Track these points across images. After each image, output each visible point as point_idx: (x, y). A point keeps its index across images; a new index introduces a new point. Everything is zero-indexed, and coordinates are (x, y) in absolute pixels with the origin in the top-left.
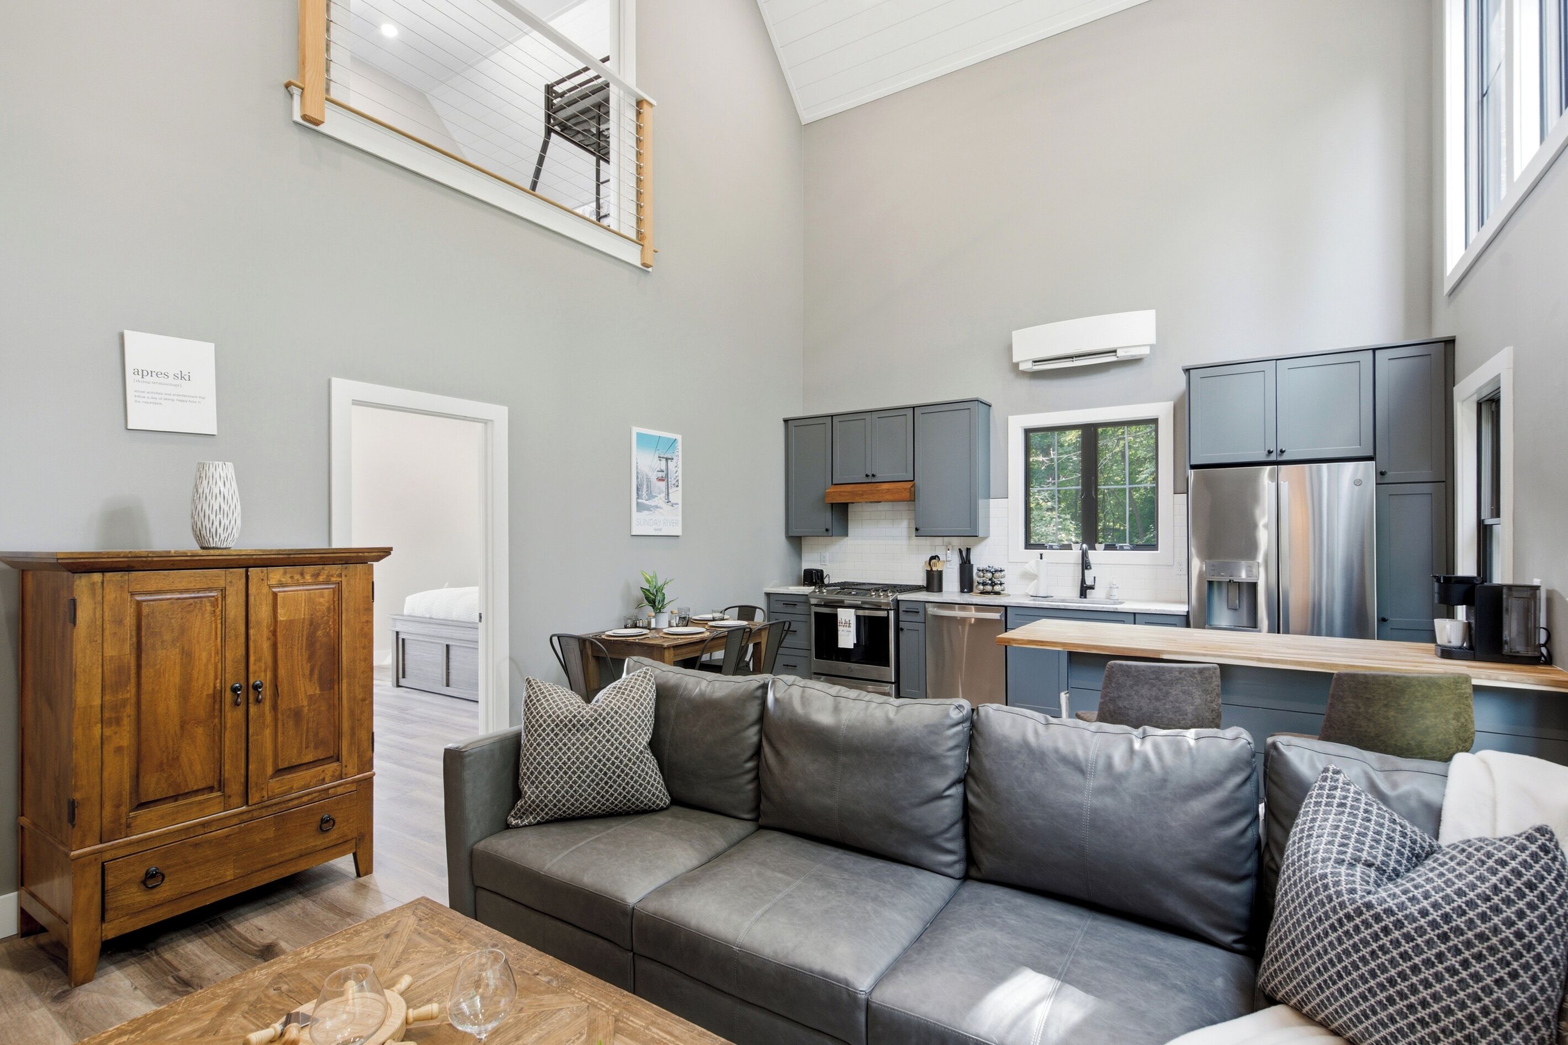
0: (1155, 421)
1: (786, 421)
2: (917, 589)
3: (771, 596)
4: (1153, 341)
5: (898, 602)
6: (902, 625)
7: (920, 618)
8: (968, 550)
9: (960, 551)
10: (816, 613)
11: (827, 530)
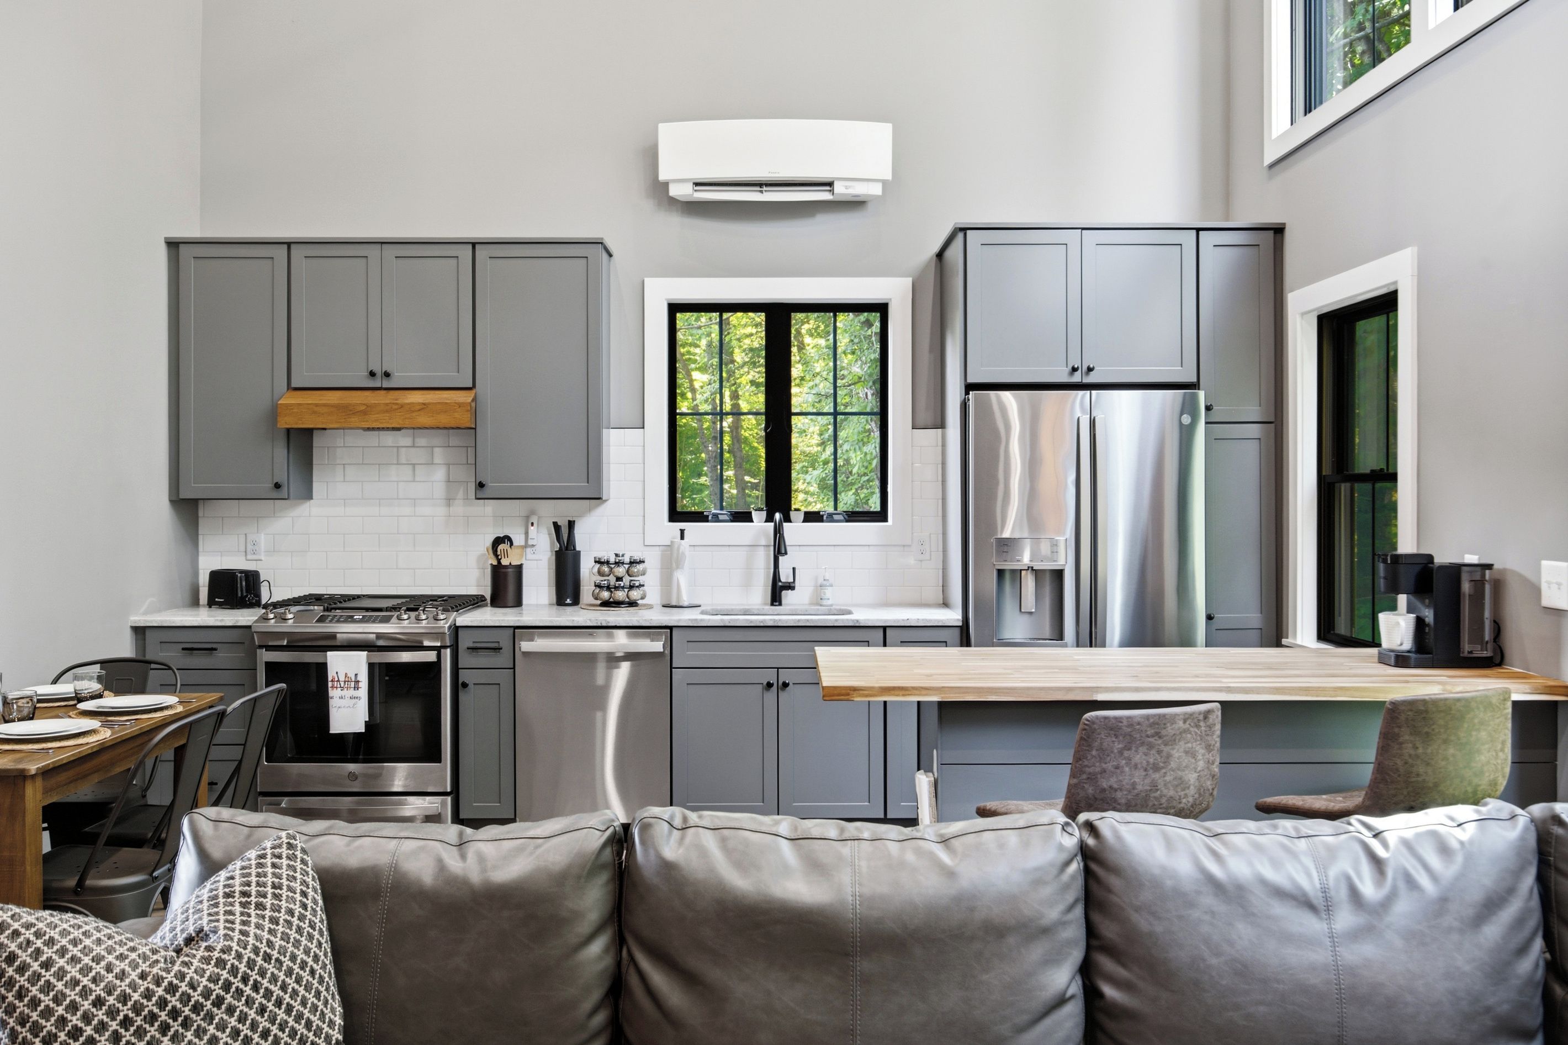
0: (882, 309)
1: (173, 245)
2: (474, 602)
3: (148, 633)
4: (888, 176)
5: (456, 629)
6: (464, 676)
7: (503, 659)
8: (571, 524)
9: (557, 527)
10: (268, 664)
11: (277, 486)
